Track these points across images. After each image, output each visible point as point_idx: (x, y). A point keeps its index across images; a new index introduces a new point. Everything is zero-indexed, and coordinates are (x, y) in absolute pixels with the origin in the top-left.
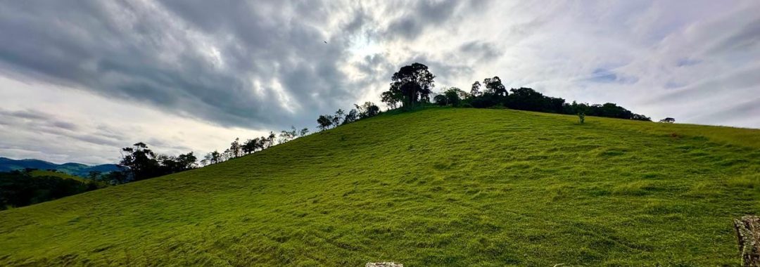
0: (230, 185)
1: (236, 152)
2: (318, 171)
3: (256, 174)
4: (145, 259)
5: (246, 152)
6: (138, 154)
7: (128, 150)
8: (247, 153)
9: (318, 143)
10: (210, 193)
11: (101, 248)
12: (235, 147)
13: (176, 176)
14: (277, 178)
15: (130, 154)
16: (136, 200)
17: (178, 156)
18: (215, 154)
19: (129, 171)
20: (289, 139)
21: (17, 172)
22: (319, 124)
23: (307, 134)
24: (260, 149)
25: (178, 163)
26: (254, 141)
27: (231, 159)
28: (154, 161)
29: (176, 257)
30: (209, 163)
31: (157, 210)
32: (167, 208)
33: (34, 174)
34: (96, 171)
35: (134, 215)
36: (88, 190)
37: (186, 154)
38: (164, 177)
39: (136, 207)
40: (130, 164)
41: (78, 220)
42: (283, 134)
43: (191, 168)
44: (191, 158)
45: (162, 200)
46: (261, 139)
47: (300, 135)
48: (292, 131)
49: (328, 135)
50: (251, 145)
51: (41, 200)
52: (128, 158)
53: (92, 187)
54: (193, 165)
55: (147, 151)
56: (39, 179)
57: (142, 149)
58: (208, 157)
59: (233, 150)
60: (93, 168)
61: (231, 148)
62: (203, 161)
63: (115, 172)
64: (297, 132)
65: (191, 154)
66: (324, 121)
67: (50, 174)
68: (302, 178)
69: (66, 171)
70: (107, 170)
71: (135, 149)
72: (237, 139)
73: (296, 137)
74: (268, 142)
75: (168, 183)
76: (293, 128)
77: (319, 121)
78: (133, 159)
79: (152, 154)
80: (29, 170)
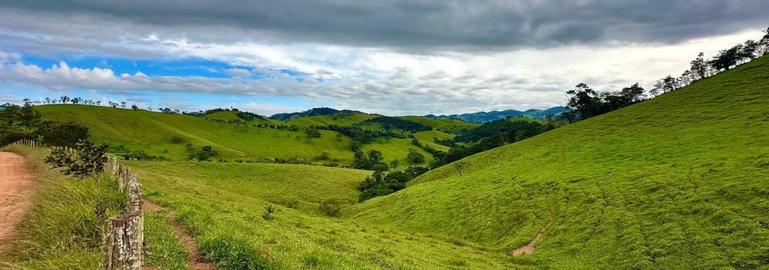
0: (703, 115)
1: (701, 73)
3: (750, 97)
4: (622, 197)
5: (719, 68)
6: (580, 94)
7: (571, 92)
8: (722, 70)
10: (674, 128)
11: (574, 179)
12: (698, 66)
13: (623, 111)
15: (574, 96)
16: (588, 137)
17: (621, 90)
18: (667, 80)
19: (576, 111)
21: (503, 120)
24: (748, 60)
25: (622, 98)
26: (732, 52)
27: (695, 82)
28: (596, 99)
29: (662, 200)
30: (661, 92)
31: (613, 147)
32: (623, 145)
33: (512, 120)
34: (550, 113)
35: (591, 151)
36: (548, 130)
37: (630, 87)
38: (610, 114)
39: (591, 144)
40: (576, 104)
41: (548, 154)
43: (639, 101)
44: (637, 90)
45: (614, 136)
46: (744, 45)
50: (727, 58)
51: (521, 139)
52: (573, 99)
53: (551, 127)
54: (640, 97)
55: (589, 91)
56: (516, 123)
57: (583, 90)
58: (659, 86)
59: (696, 71)
60: (548, 111)
61: (692, 69)
62: (653, 91)
63: (565, 113)
65: (636, 86)
67: (521, 119)
69: (528, 116)
70: (557, 112)
71: (577, 90)
72: (701, 54)
74: (764, 47)
75: (617, 119)
78: (577, 99)
79: (593, 93)
80: (508, 118)
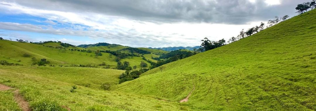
0: (243, 51)
1: (243, 36)
2: (303, 40)
3: (256, 45)
4: (218, 79)
5: (248, 35)
6: (205, 42)
7: (203, 40)
8: (249, 35)
9: (299, 22)
10: (234, 55)
11: (203, 73)
12: (242, 34)
13: (219, 48)
14: (270, 46)
15: (203, 42)
16: (208, 57)
17: (218, 41)
18: (233, 38)
19: (204, 48)
20: (274, 24)
21: (178, 50)
22: (298, 10)
23: (287, 19)
24: (256, 32)
25: (219, 43)
26: (252, 29)
27: (241, 39)
28: (211, 43)
29: (230, 80)
30: (231, 42)
31: (215, 61)
32: (219, 60)
33: (181, 50)
35: (209, 63)
36: (194, 55)
37: (221, 40)
38: (215, 49)
39: (208, 60)
40: (204, 45)
41: (194, 63)
42: (270, 22)
43: (224, 45)
44: (223, 41)
45: (216, 57)
46: (255, 27)
47: (282, 20)
48: (275, 19)
49: (308, 15)
50: (250, 32)
51: (185, 58)
52: (203, 43)
53: (195, 54)
54: (225, 44)
55: (208, 40)
56: (183, 52)
57: (206, 40)
58: (230, 40)
59: (241, 35)
60: (194, 47)
61: (240, 35)
62: (228, 42)
63: (200, 48)
64: (279, 19)
65: (223, 39)
66: (301, 8)
67: (184, 50)
68: (289, 44)
69: (187, 49)
70: (198, 48)
71: (204, 40)
72: (243, 30)
73: (279, 22)
74: (260, 28)
75: (217, 51)
76: (276, 17)
77: (297, 8)
78: (204, 43)
79: (210, 41)
80: (180, 49)
